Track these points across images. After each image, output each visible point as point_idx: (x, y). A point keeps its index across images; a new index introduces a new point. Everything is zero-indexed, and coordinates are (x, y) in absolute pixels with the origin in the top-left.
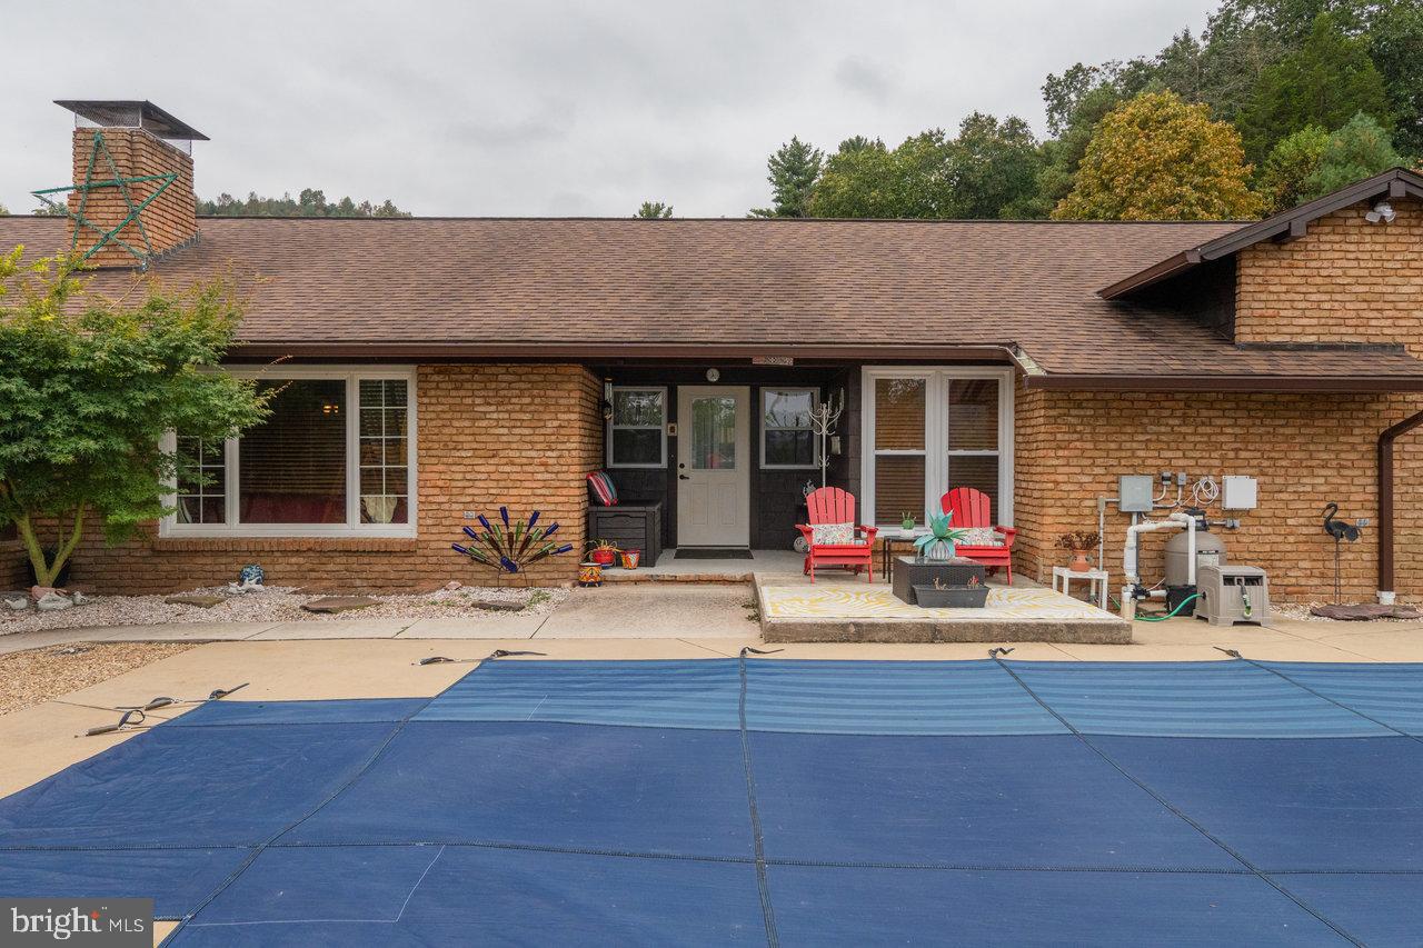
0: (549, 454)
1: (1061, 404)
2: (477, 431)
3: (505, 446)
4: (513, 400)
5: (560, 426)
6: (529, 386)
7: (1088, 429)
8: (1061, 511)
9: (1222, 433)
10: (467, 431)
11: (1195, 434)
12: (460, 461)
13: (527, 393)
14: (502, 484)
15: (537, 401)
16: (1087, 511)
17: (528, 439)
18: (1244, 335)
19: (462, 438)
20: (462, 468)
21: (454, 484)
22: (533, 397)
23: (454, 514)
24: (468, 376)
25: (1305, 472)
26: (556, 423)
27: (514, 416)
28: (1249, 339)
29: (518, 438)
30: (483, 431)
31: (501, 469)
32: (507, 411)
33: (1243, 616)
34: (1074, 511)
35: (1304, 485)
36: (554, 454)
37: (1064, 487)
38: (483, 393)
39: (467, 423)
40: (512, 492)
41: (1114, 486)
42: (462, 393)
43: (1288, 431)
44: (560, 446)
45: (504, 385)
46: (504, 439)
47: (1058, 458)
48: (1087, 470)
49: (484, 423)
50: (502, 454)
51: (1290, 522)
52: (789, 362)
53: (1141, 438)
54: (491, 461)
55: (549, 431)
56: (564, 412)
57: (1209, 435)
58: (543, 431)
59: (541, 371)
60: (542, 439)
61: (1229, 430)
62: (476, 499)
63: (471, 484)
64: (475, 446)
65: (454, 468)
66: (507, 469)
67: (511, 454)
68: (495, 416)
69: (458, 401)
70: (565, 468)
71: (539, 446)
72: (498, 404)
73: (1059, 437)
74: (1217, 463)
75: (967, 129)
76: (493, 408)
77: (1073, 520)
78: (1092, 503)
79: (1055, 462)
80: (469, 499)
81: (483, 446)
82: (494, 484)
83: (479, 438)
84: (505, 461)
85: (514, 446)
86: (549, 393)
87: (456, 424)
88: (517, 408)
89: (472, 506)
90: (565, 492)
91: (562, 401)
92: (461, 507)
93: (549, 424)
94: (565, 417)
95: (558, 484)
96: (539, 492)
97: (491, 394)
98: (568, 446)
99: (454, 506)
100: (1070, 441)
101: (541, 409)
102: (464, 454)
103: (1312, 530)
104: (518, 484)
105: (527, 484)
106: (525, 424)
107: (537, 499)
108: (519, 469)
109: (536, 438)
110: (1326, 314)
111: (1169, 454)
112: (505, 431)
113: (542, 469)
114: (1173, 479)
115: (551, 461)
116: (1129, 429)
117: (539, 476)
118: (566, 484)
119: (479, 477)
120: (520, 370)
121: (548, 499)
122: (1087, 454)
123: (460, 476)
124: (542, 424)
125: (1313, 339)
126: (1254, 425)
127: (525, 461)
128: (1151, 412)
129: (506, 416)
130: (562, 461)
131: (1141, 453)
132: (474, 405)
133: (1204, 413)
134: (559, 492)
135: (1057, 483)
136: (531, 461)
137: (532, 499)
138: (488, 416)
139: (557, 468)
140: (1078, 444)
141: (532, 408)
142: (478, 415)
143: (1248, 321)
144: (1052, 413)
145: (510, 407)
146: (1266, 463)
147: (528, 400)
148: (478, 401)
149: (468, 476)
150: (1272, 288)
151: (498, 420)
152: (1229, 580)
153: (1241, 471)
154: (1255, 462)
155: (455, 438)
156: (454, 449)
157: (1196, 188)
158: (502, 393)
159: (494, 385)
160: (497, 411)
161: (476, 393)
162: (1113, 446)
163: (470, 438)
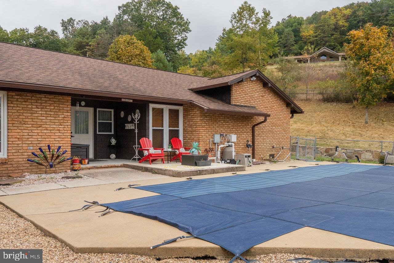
0: (60, 126)
1: (203, 116)
2: (33, 118)
3: (44, 123)
4: (47, 107)
5: (64, 117)
6: (53, 102)
7: (208, 123)
8: (203, 143)
9: (230, 125)
10: (29, 117)
11: (226, 124)
12: (27, 128)
13: (52, 105)
14: (43, 137)
15: (56, 108)
16: (208, 143)
17: (53, 121)
18: (233, 102)
19: (27, 120)
20: (27, 131)
21: (24, 137)
22: (55, 107)
23: (24, 148)
24: (30, 97)
25: (242, 134)
26: (63, 116)
27: (48, 113)
28: (234, 103)
29: (49, 120)
30: (36, 118)
31: (43, 131)
32: (45, 111)
33: (249, 164)
34: (205, 143)
35: (242, 136)
36: (62, 127)
37: (204, 137)
38: (36, 104)
39: (29, 115)
40: (47, 140)
41: (212, 137)
42: (27, 103)
43: (240, 124)
44: (64, 124)
45: (43, 102)
46: (44, 121)
47: (202, 130)
48: (208, 133)
49: (36, 115)
50: (43, 126)
51: (240, 145)
52: (131, 101)
53: (217, 125)
54: (39, 129)
55: (60, 119)
56: (66, 112)
57: (228, 125)
58: (58, 118)
59: (58, 98)
60: (58, 121)
61: (231, 124)
62: (33, 142)
63: (31, 137)
64: (32, 123)
65: (24, 131)
66: (45, 131)
67: (47, 126)
68: (40, 112)
69: (26, 106)
70: (66, 132)
71: (57, 124)
72: (41, 108)
73: (203, 124)
74: (229, 131)
75: (37, 30)
76: (40, 110)
77: (205, 145)
78: (208, 141)
79: (202, 131)
80: (30, 142)
81: (36, 123)
82: (40, 137)
83: (34, 120)
84: (44, 129)
85: (48, 123)
86: (60, 105)
87: (24, 114)
88: (49, 110)
89: (31, 145)
90: (66, 139)
91: (65, 109)
92: (27, 145)
93: (60, 116)
94: (66, 114)
95: (64, 137)
96: (57, 140)
97: (39, 104)
98: (67, 124)
99: (24, 145)
100: (205, 126)
101: (58, 111)
102: (28, 126)
103: (243, 146)
104: (49, 137)
105: (52, 137)
106: (52, 116)
107: (56, 142)
108: (49, 131)
109: (56, 121)
110: (245, 99)
111: (221, 129)
112: (44, 118)
113: (58, 132)
114: (223, 135)
115: (61, 129)
116: (215, 123)
117: (57, 134)
118: (66, 137)
119: (34, 134)
120: (50, 97)
121: (60, 142)
122: (208, 129)
123: (26, 134)
124: (58, 116)
125: (243, 104)
126: (235, 123)
127: (52, 129)
128: (219, 119)
129: (45, 113)
130: (65, 129)
131: (217, 129)
132: (32, 108)
133: (227, 120)
134: (64, 139)
135: (202, 136)
136: (54, 129)
137: (54, 142)
138: (37, 112)
139: (63, 132)
140: (206, 126)
141: (55, 110)
142: (33, 112)
143: (234, 99)
144: (201, 118)
145: (46, 110)
146: (237, 132)
147: (53, 108)
148: (34, 107)
149: (30, 134)
150: (237, 92)
151: (41, 114)
152: (246, 157)
153: (233, 133)
154: (235, 131)
155: (24, 120)
156: (24, 124)
157: (143, 63)
158: (43, 104)
159: (40, 101)
160: (41, 111)
161: (33, 104)
162: (212, 127)
163: (31, 120)
